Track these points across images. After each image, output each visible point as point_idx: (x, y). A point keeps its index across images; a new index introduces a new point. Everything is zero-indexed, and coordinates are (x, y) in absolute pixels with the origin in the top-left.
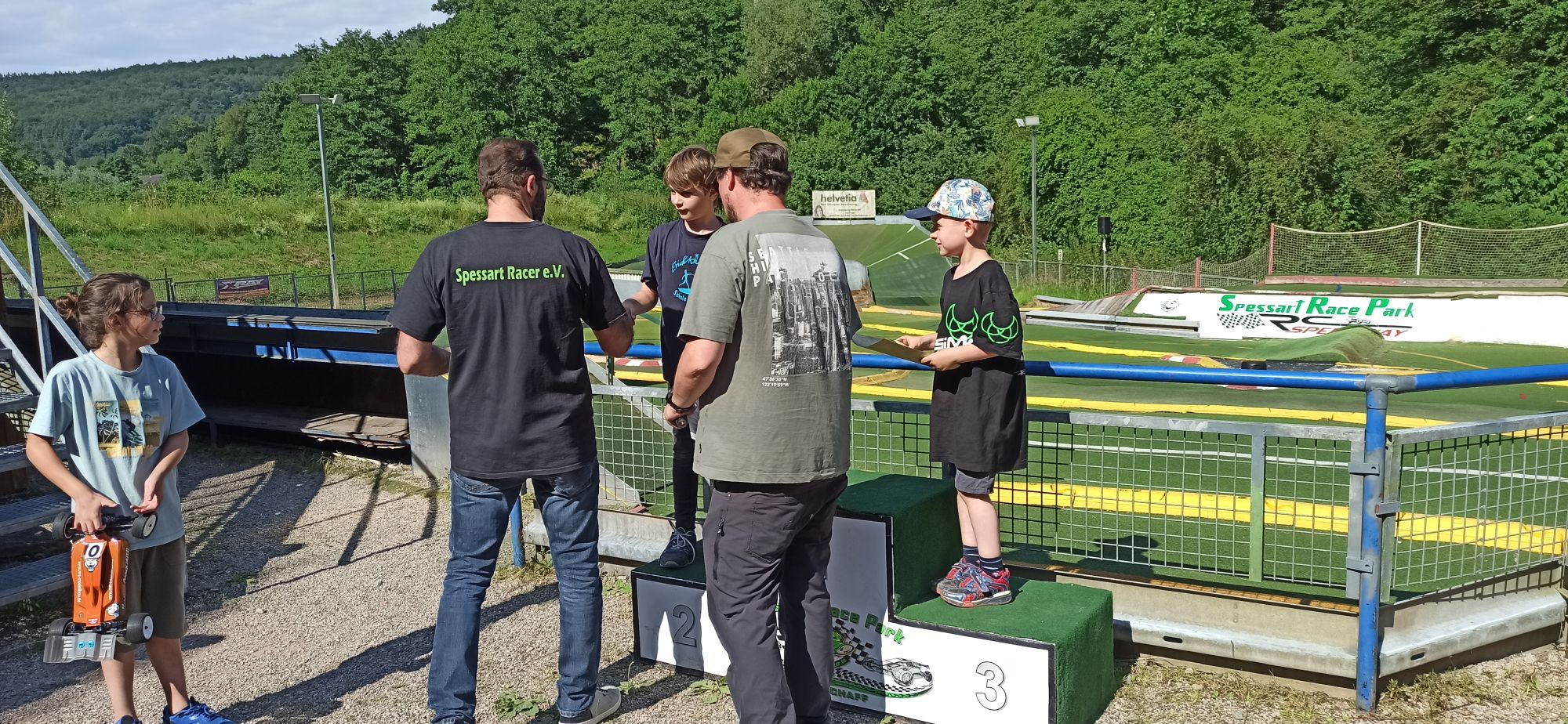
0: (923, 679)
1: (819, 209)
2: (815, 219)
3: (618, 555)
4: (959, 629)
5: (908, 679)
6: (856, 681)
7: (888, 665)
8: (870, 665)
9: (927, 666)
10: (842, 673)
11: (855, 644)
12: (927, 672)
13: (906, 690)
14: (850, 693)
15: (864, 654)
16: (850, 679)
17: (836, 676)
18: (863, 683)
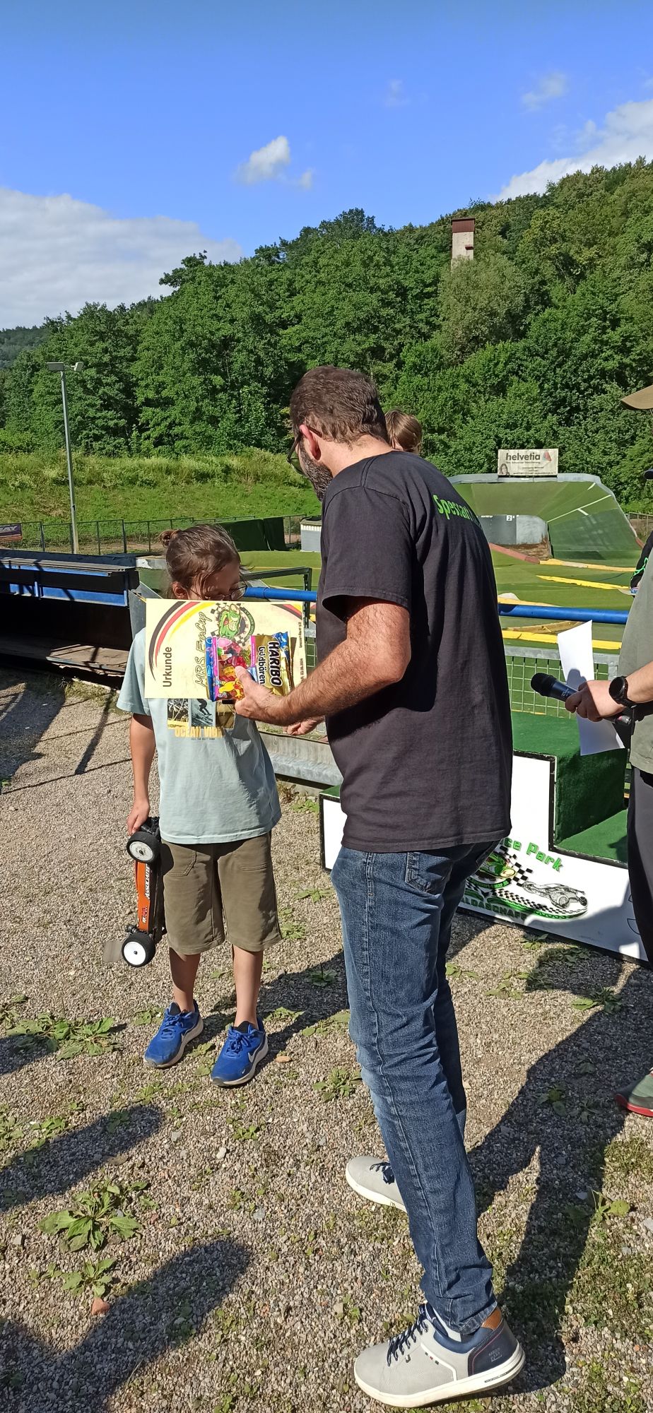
0: (579, 904)
1: (504, 467)
2: (500, 476)
3: (309, 778)
4: (615, 861)
5: (565, 902)
6: (517, 901)
7: (546, 889)
8: (530, 887)
9: (582, 892)
10: (503, 893)
11: (516, 869)
12: (582, 898)
13: (562, 912)
14: (510, 911)
15: (524, 878)
16: (511, 899)
17: (498, 895)
18: (523, 904)
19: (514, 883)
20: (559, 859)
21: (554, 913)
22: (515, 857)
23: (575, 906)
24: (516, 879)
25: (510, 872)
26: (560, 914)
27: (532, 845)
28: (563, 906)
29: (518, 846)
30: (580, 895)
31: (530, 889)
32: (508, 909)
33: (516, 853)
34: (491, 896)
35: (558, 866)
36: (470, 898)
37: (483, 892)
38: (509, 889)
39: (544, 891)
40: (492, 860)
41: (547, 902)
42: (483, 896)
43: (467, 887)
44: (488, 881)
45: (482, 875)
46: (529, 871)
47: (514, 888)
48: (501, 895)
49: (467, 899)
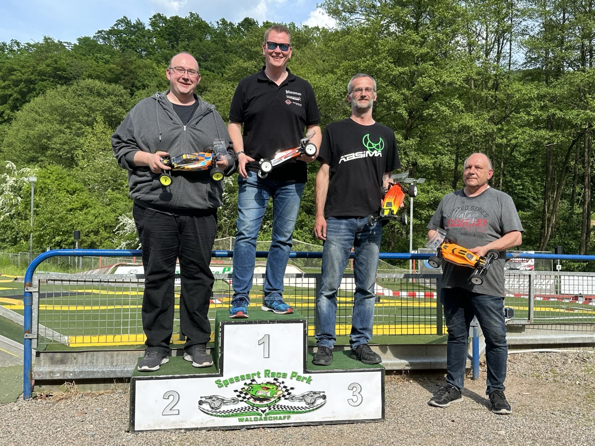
0: (321, 399)
4: (340, 370)
5: (313, 401)
6: (284, 409)
7: (303, 396)
8: (292, 398)
9: (323, 392)
10: (276, 407)
11: (284, 390)
12: (323, 395)
13: (312, 407)
14: (280, 417)
15: (289, 394)
16: (280, 409)
17: (272, 409)
18: (288, 410)
19: (283, 398)
20: (310, 377)
21: (307, 410)
22: (283, 382)
23: (320, 401)
24: (284, 396)
25: (280, 393)
26: (311, 409)
27: (293, 373)
28: (313, 403)
29: (285, 376)
30: (322, 394)
31: (292, 399)
32: (278, 416)
33: (284, 380)
34: (267, 411)
35: (309, 381)
36: (253, 417)
37: (262, 411)
38: (280, 403)
39: (301, 398)
40: (268, 389)
41: (303, 404)
42: (262, 413)
43: (250, 410)
44: (265, 402)
45: (261, 400)
46: (292, 388)
47: (283, 402)
48: (274, 409)
49: (250, 418)
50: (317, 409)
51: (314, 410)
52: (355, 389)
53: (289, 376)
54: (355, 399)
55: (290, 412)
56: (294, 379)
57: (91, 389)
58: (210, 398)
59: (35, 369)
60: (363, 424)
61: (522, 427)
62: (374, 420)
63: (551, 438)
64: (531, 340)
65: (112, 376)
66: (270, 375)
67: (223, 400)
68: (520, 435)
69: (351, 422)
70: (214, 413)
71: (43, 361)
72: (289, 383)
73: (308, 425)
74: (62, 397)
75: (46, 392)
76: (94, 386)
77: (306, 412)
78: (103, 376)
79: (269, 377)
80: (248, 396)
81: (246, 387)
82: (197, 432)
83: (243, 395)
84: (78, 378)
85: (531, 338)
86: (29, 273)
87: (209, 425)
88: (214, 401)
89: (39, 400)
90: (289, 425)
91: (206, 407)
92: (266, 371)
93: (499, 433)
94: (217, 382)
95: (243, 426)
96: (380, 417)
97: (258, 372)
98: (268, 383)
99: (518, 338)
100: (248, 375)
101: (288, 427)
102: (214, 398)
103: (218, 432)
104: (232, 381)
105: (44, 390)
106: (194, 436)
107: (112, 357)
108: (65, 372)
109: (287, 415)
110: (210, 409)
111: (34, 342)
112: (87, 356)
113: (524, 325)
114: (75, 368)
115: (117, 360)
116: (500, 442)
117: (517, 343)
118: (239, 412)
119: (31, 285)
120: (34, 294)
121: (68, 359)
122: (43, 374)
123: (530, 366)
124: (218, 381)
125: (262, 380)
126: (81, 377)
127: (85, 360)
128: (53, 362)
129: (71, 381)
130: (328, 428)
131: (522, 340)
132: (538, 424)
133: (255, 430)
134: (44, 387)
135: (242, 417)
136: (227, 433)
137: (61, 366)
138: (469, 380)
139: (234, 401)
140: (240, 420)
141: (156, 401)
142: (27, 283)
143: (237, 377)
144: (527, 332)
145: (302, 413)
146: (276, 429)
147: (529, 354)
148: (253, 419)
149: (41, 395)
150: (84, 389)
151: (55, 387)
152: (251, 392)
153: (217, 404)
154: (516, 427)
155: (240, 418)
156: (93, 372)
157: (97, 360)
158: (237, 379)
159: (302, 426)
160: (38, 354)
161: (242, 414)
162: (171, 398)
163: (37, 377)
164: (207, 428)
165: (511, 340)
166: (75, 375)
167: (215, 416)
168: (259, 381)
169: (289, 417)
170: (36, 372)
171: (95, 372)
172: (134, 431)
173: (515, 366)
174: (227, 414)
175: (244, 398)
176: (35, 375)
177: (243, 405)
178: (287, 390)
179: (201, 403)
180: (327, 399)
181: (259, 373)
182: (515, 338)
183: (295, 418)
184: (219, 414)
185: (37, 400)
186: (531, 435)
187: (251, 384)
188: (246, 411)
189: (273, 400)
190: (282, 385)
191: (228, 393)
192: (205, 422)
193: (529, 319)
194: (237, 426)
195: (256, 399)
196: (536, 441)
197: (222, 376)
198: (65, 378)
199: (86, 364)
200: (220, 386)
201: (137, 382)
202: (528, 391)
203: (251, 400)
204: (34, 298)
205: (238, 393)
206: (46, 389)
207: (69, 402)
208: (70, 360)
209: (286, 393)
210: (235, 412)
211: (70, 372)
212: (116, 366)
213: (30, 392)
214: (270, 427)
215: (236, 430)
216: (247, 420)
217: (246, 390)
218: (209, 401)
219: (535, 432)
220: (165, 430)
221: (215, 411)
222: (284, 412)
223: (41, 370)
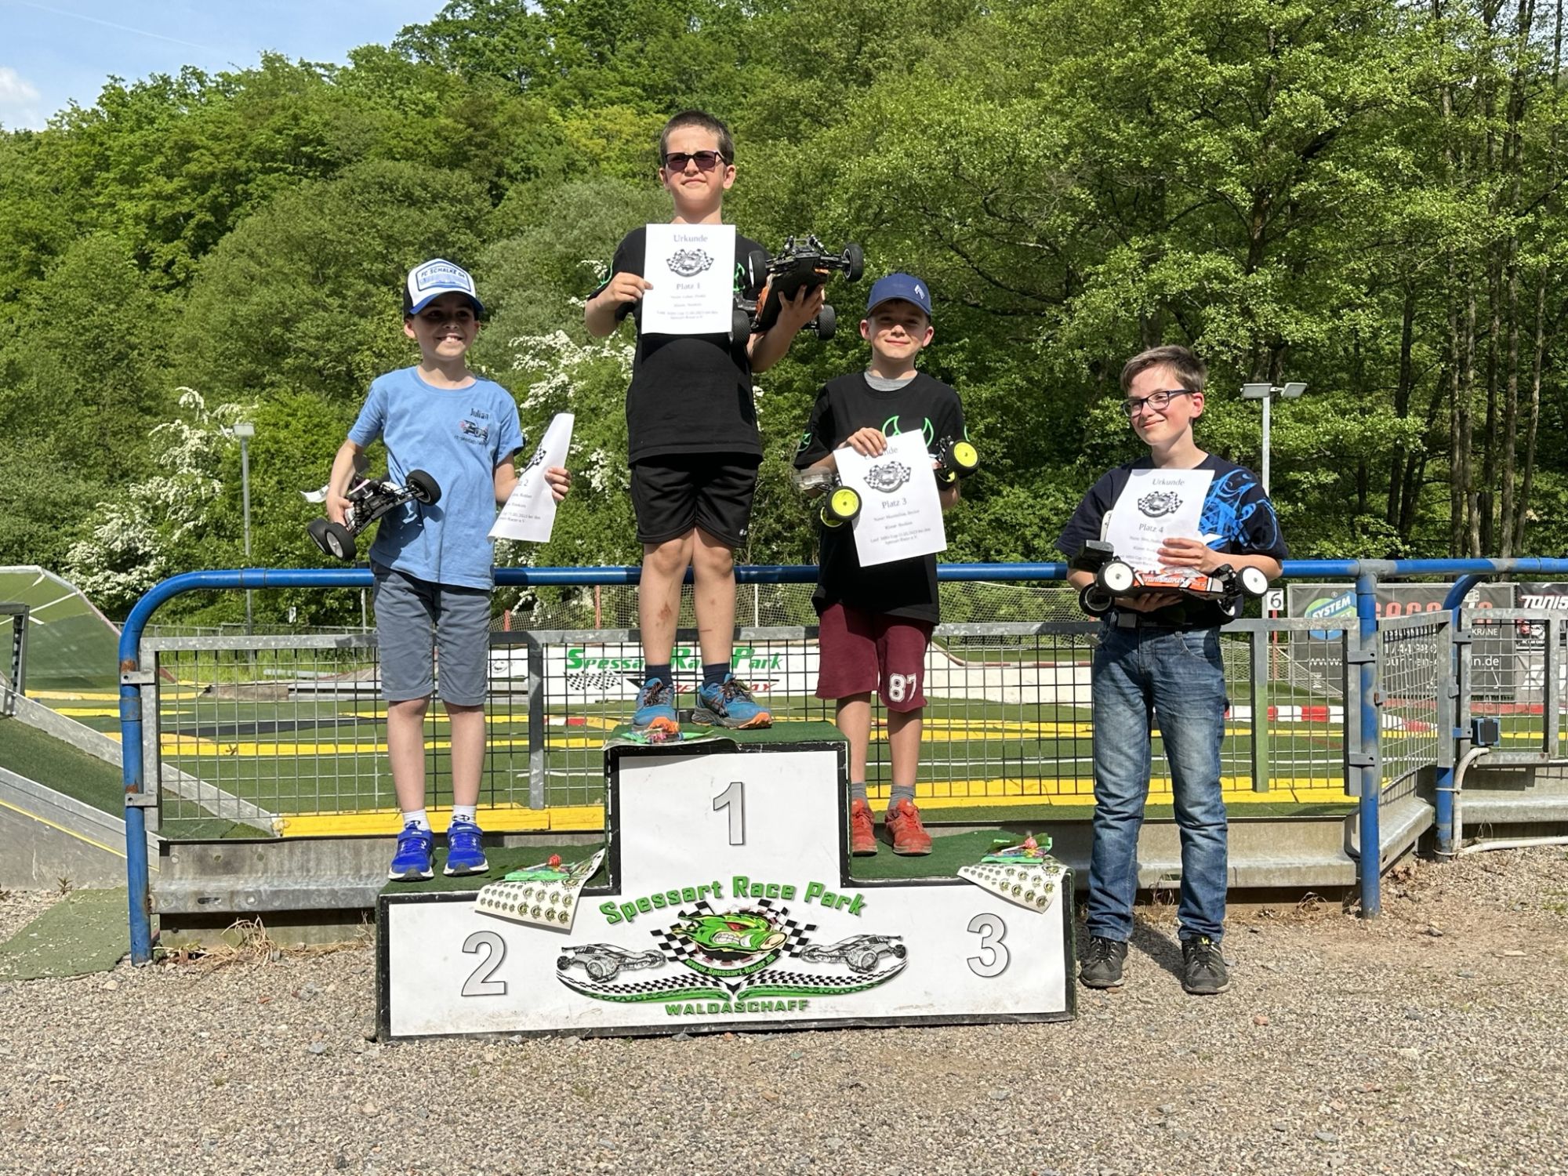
0: (893, 957)
4: (943, 879)
5: (871, 961)
6: (791, 983)
7: (840, 949)
8: (813, 954)
9: (899, 938)
10: (767, 977)
11: (789, 930)
12: (898, 946)
13: (867, 977)
14: (780, 1003)
15: (803, 942)
16: (780, 982)
17: (758, 983)
18: (801, 984)
19: (785, 954)
20: (860, 897)
21: (854, 984)
22: (785, 911)
23: (888, 963)
24: (788, 947)
25: (777, 938)
26: (865, 983)
27: (813, 885)
28: (869, 968)
29: (789, 893)
30: (894, 943)
31: (813, 957)
32: (775, 1000)
33: (787, 904)
34: (744, 987)
35: (857, 907)
36: (705, 1003)
37: (729, 986)
38: (776, 967)
39: (837, 953)
40: (744, 927)
41: (842, 970)
42: (729, 992)
43: (698, 985)
44: (738, 964)
45: (727, 957)
46: (811, 928)
47: (786, 964)
48: (763, 981)
49: (699, 1006)
50: (881, 982)
51: (872, 986)
52: (987, 931)
53: (801, 894)
54: (988, 956)
55: (806, 991)
56: (816, 901)
57: (305, 939)
58: (589, 950)
59: (158, 885)
60: (1013, 1028)
61: (1473, 1039)
62: (1045, 1018)
63: (1555, 1069)
64: (1554, 809)
65: (357, 903)
66: (749, 891)
67: (624, 957)
68: (1465, 1060)
69: (979, 1020)
70: (601, 992)
71: (178, 867)
72: (801, 912)
73: (859, 1025)
74: (226, 959)
75: (190, 946)
76: (313, 930)
77: (851, 991)
78: (333, 904)
79: (745, 896)
80: (689, 948)
81: (685, 924)
82: (555, 1043)
83: (676, 944)
84: (270, 908)
85: (1551, 803)
86: (130, 635)
87: (588, 1023)
88: (598, 958)
89: (170, 966)
90: (805, 1025)
91: (577, 974)
92: (737, 880)
93: (1402, 1052)
94: (604, 909)
95: (681, 1027)
96: (1063, 1008)
97: (716, 883)
98: (743, 912)
99: (1514, 804)
100: (689, 894)
101: (801, 1030)
102: (598, 952)
103: (611, 1042)
104: (644, 906)
105: (184, 941)
106: (545, 1051)
107: (357, 853)
108: (233, 894)
109: (797, 999)
110: (589, 982)
111: (152, 814)
112: (291, 852)
113: (1531, 768)
114: (261, 882)
115: (372, 862)
116: (1398, 1078)
117: (1510, 819)
118: (666, 989)
119: (136, 666)
120: (143, 689)
121: (243, 860)
122: (177, 898)
123: (1545, 882)
124: (607, 906)
125: (727, 904)
126: (277, 905)
127: (286, 862)
128: (205, 868)
129: (249, 916)
130: (910, 1034)
131: (1524, 810)
132: (1525, 1032)
133: (713, 1038)
134: (184, 933)
135: (676, 1003)
136: (634, 1044)
137: (226, 878)
138: (1352, 917)
139: (653, 959)
140: (672, 1011)
141: (445, 959)
142: (126, 662)
143: (660, 897)
144: (1541, 787)
145: (839, 993)
146: (770, 1036)
147: (1546, 852)
148: (705, 1009)
149: (177, 954)
150: (289, 939)
151: (212, 933)
152: (698, 936)
153: (607, 966)
154: (1456, 1039)
155: (670, 1004)
156: (307, 894)
157: (319, 861)
158: (659, 902)
159: (839, 1029)
160: (165, 848)
161: (675, 995)
162: (485, 949)
163: (164, 907)
164: (581, 1030)
165: (1491, 809)
166: (260, 901)
167: (603, 998)
168: (719, 907)
169: (804, 1005)
170: (161, 895)
171: (313, 892)
172: (388, 1037)
173: (1500, 882)
174: (635, 993)
175: (680, 951)
176: (157, 902)
177: (677, 970)
178: (796, 933)
179: (563, 964)
180: (909, 956)
181: (717, 887)
182: (1502, 804)
183: (820, 1008)
184: (612, 993)
185: (164, 965)
186: (1496, 1058)
187: (697, 914)
188: (687, 986)
189: (758, 957)
190: (782, 919)
191: (636, 937)
192: (576, 1014)
193: (1546, 749)
194: (663, 1027)
195: (711, 955)
196: (1509, 1076)
197: (619, 892)
198: (236, 909)
199: (290, 872)
200: (614, 920)
201: (393, 908)
202: (1522, 947)
203: (700, 958)
204: (144, 700)
205: (663, 940)
206: (189, 938)
207: (245, 970)
208: (248, 862)
209: (794, 940)
210: (656, 990)
211: (248, 895)
212: (368, 876)
213: (146, 946)
214: (753, 1030)
215: (661, 1036)
216: (689, 1011)
217: (685, 932)
218: (585, 958)
219: (1514, 1050)
220: (471, 1037)
221: (601, 986)
222: (790, 991)
223: (173, 888)
